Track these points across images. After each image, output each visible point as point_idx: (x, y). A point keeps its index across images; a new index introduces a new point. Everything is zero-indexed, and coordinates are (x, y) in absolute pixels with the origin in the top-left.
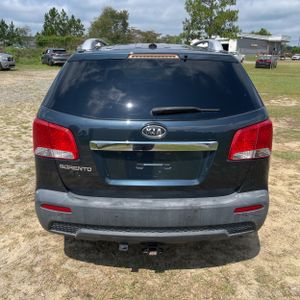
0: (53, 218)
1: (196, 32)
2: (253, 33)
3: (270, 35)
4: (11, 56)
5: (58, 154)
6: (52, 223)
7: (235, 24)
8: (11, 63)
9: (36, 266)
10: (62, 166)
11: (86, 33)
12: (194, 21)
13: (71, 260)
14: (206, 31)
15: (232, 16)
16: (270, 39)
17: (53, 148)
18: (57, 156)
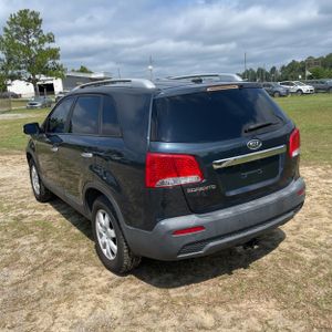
1: (15, 72)
2: (73, 71)
3: (91, 72)
5: (183, 181)
7: (59, 62)
10: (189, 191)
12: (9, 60)
14: (29, 70)
15: (54, 54)
16: (93, 76)
17: (179, 176)
18: (183, 182)
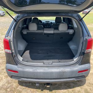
0: (12, 75)
4: (4, 12)
6: (12, 76)
8: (4, 14)
9: (8, 88)
11: (28, 3)
13: (20, 86)
